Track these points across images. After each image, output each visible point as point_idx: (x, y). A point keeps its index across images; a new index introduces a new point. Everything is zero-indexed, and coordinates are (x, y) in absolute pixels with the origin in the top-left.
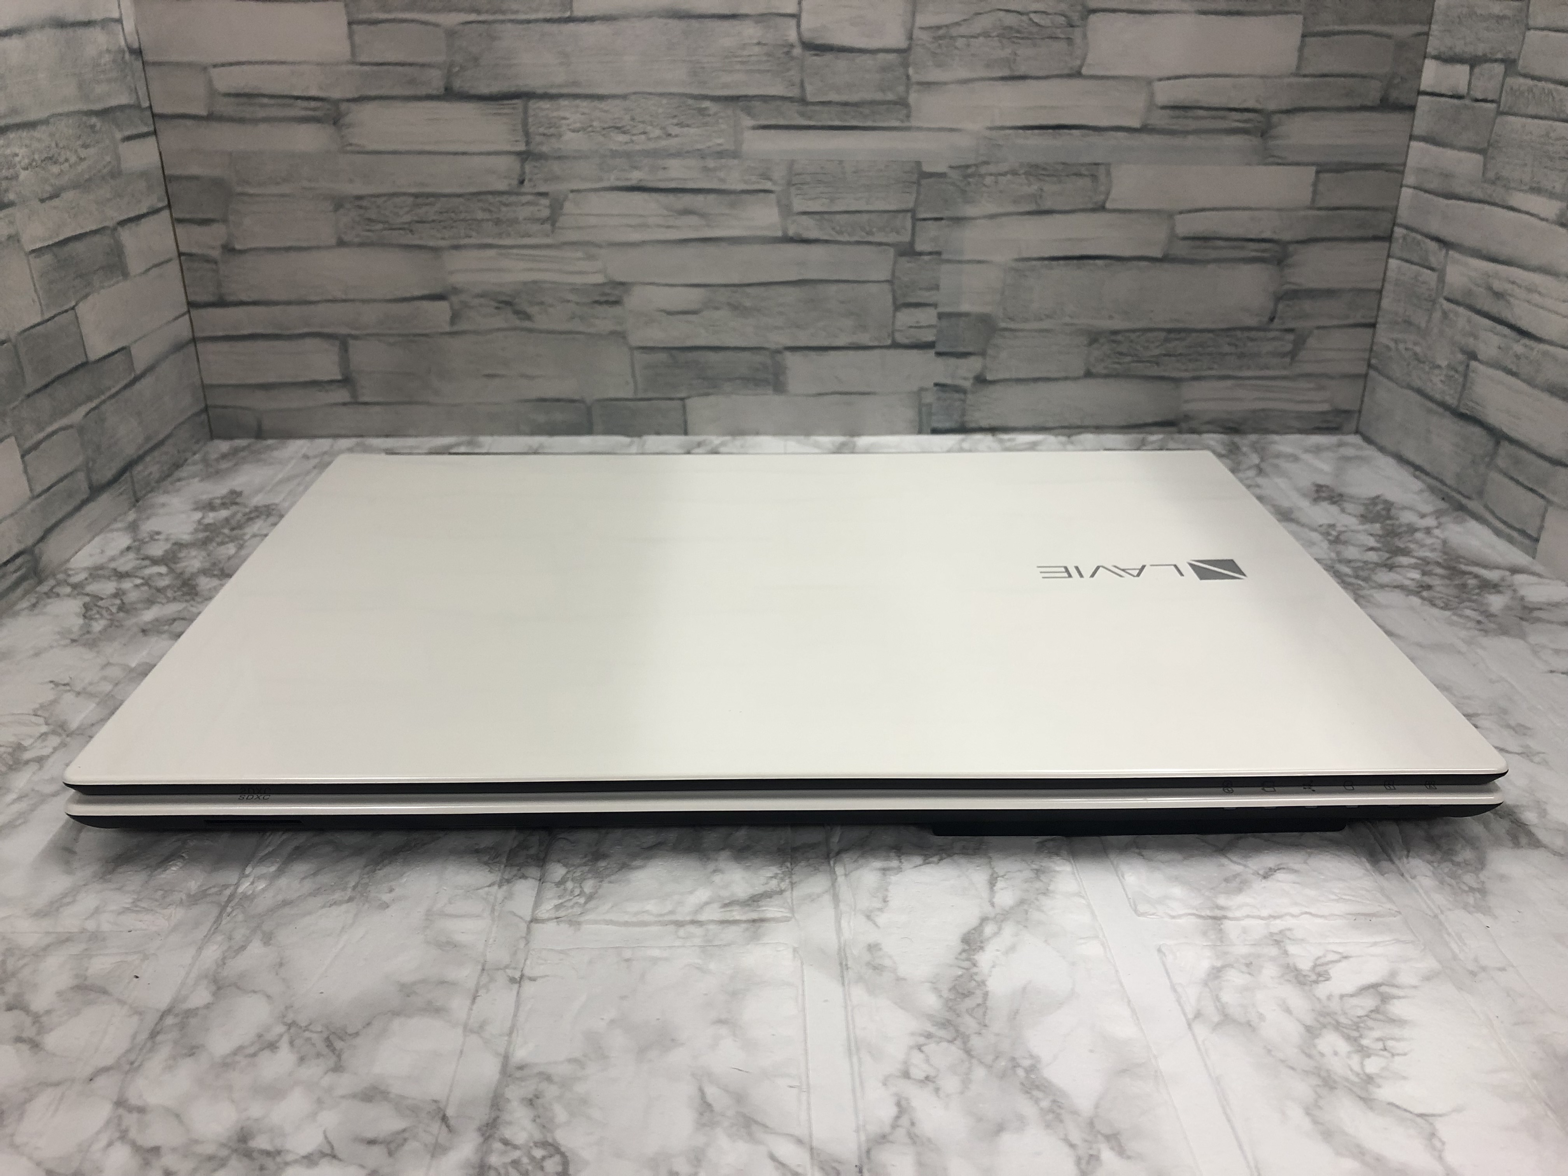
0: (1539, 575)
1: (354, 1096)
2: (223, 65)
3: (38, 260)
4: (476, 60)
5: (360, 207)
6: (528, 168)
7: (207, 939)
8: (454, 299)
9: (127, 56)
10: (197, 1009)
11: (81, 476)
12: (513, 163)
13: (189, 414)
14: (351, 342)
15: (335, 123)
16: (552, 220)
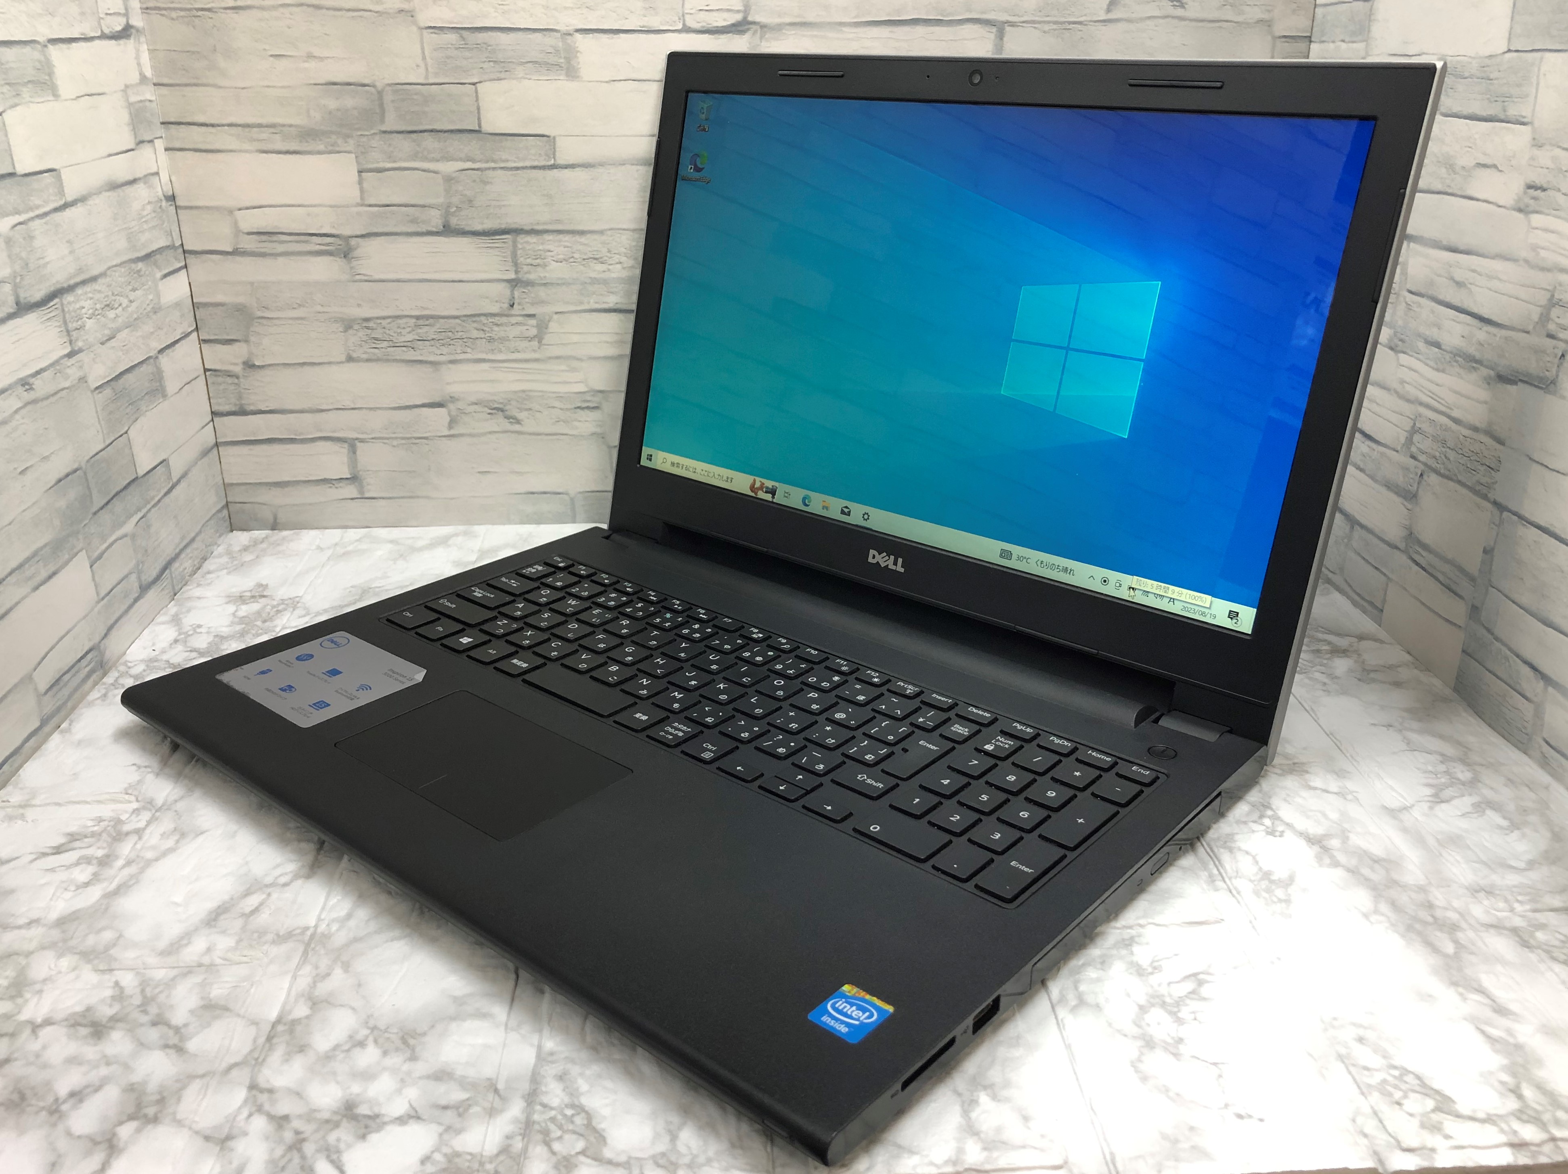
0: (1382, 642)
1: (428, 1077)
2: (247, 208)
3: (100, 395)
4: (470, 201)
5: (368, 328)
6: (517, 294)
7: (298, 967)
8: (452, 406)
9: (164, 203)
10: (300, 1019)
11: (133, 577)
12: (503, 290)
13: (214, 511)
14: (358, 444)
15: (345, 257)
16: (539, 338)
